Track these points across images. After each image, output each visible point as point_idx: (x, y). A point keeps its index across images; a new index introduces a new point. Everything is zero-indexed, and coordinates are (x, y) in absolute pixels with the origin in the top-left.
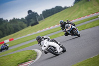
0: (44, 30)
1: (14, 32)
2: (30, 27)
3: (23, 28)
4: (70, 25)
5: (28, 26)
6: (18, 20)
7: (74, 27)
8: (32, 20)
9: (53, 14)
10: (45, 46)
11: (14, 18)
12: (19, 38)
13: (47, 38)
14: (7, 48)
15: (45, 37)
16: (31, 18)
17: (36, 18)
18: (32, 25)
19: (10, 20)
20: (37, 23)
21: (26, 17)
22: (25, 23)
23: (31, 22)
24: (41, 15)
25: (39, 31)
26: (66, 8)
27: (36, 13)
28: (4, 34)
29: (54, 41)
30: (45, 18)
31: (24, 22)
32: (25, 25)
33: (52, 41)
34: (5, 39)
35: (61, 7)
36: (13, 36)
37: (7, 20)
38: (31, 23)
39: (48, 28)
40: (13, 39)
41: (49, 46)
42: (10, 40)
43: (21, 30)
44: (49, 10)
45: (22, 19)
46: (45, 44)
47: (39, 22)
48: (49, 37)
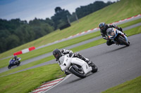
1: (36, 39)
2: (58, 31)
3: (48, 32)
4: (114, 30)
5: (55, 29)
6: (42, 20)
7: (120, 32)
8: (61, 21)
9: (91, 12)
10: (65, 65)
11: (36, 19)
13: (68, 53)
14: (18, 64)
15: (65, 51)
16: (60, 19)
17: (67, 19)
18: (62, 28)
19: (30, 22)
20: (68, 25)
21: (52, 17)
22: (52, 25)
23: (59, 23)
24: (73, 13)
25: (71, 37)
26: (109, 3)
27: (67, 11)
28: (21, 40)
30: (79, 18)
31: (49, 23)
32: (51, 28)
33: (77, 57)
35: (102, 2)
37: (26, 21)
38: (59, 26)
39: (83, 33)
40: (34, 48)
41: (72, 64)
42: (30, 50)
43: (45, 35)
44: (86, 7)
45: (47, 19)
46: (65, 62)
47: (71, 24)
48: (71, 51)
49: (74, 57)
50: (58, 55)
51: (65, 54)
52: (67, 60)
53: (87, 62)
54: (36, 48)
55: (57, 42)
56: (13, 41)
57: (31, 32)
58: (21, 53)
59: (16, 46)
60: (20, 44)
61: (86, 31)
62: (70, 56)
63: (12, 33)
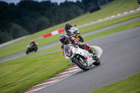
0: (107, 18)
2: (88, 14)
3: (78, 15)
5: (85, 12)
6: (72, 3)
8: (91, 4)
11: (66, 1)
19: (61, 4)
20: (98, 9)
22: (82, 8)
23: (89, 6)
25: (100, 20)
28: (51, 22)
31: (80, 6)
32: (81, 10)
37: (56, 3)
38: (89, 9)
39: (113, 16)
42: (59, 32)
43: (75, 17)
45: (78, 2)
47: (101, 7)
57: (61, 14)
61: (116, 15)
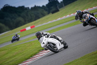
1: (35, 20)
3: (44, 15)
5: (49, 13)
6: (39, 7)
8: (52, 7)
10: (44, 43)
11: (35, 6)
12: (40, 25)
13: (46, 34)
14: (18, 39)
15: (45, 33)
16: (52, 6)
17: (56, 6)
18: (53, 13)
19: (32, 8)
20: (57, 11)
21: (47, 5)
22: (46, 10)
23: (51, 9)
24: (61, 2)
25: (59, 19)
28: (25, 21)
29: (55, 37)
30: (65, 5)
31: (45, 9)
32: (45, 12)
33: (52, 37)
34: (27, 27)
36: (35, 23)
37: (28, 8)
38: (51, 11)
40: (34, 27)
41: (49, 43)
42: (31, 27)
43: (42, 17)
45: (43, 6)
46: (44, 41)
47: (60, 9)
48: (48, 33)
49: (51, 37)
50: (39, 36)
51: (44, 35)
52: (45, 40)
53: (60, 41)
54: (36, 27)
55: (50, 22)
56: (20, 21)
57: (32, 15)
58: (25, 30)
59: (22, 25)
60: (24, 24)
61: (70, 14)
62: (48, 37)
63: (19, 16)
